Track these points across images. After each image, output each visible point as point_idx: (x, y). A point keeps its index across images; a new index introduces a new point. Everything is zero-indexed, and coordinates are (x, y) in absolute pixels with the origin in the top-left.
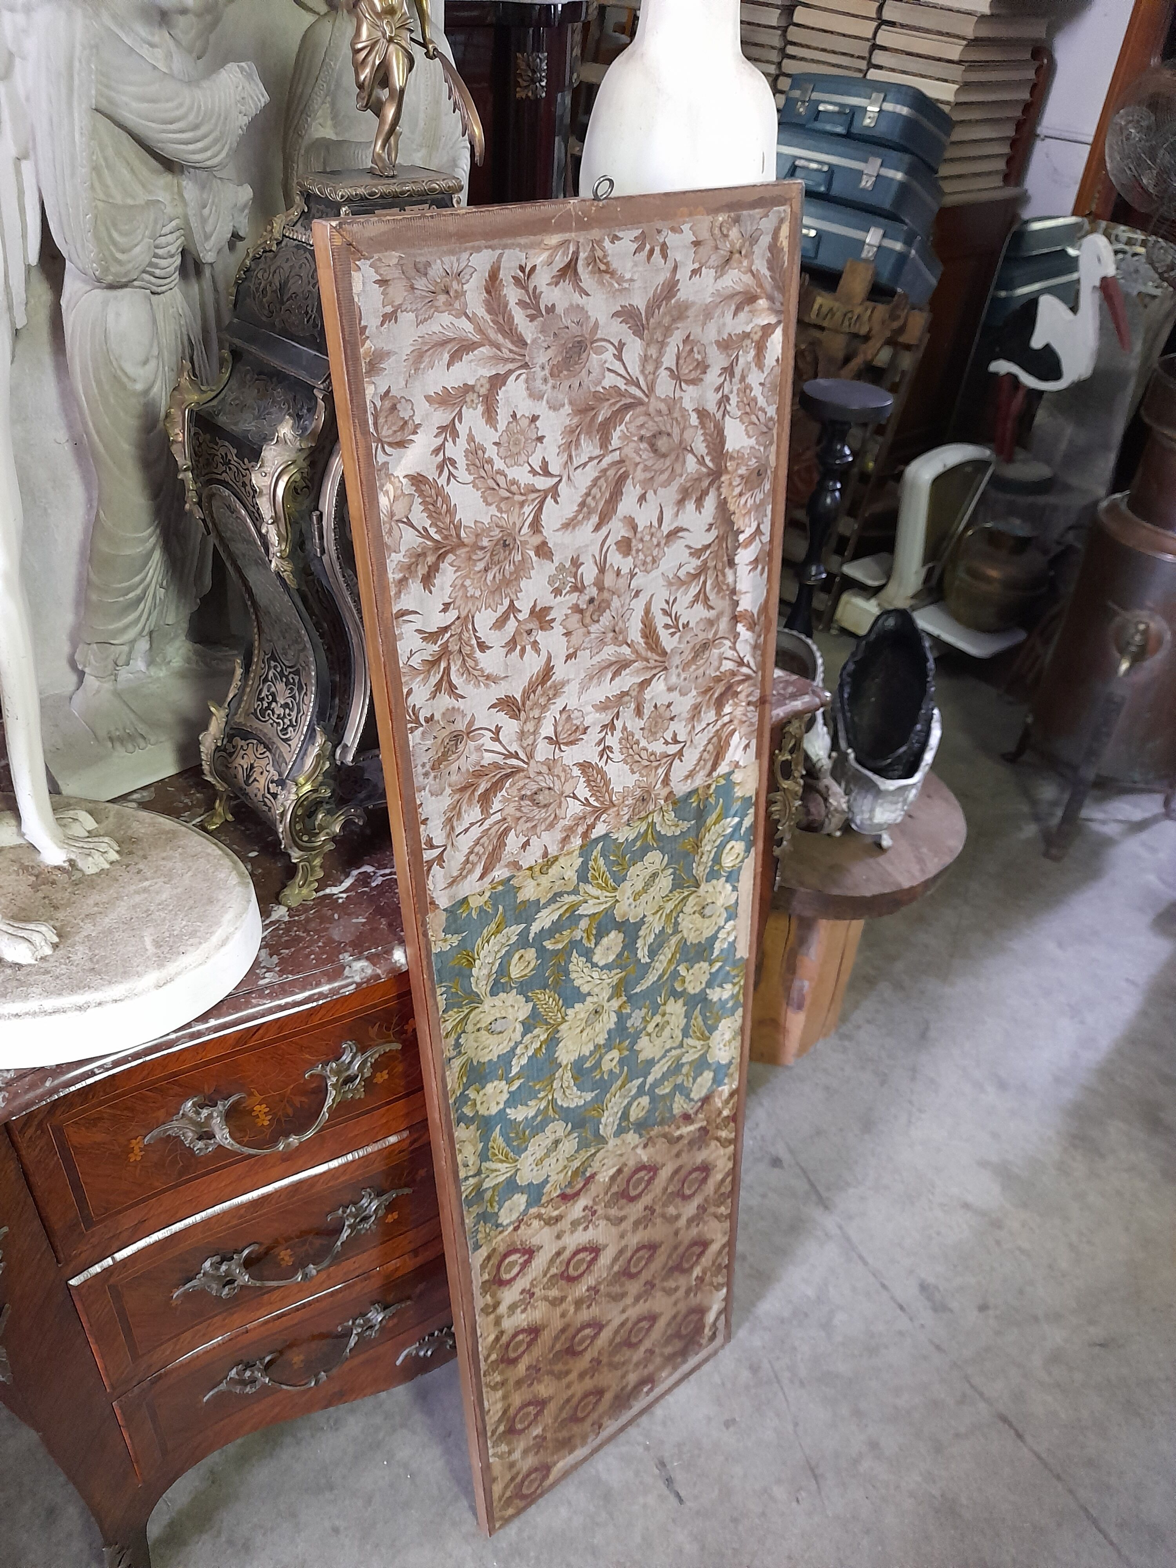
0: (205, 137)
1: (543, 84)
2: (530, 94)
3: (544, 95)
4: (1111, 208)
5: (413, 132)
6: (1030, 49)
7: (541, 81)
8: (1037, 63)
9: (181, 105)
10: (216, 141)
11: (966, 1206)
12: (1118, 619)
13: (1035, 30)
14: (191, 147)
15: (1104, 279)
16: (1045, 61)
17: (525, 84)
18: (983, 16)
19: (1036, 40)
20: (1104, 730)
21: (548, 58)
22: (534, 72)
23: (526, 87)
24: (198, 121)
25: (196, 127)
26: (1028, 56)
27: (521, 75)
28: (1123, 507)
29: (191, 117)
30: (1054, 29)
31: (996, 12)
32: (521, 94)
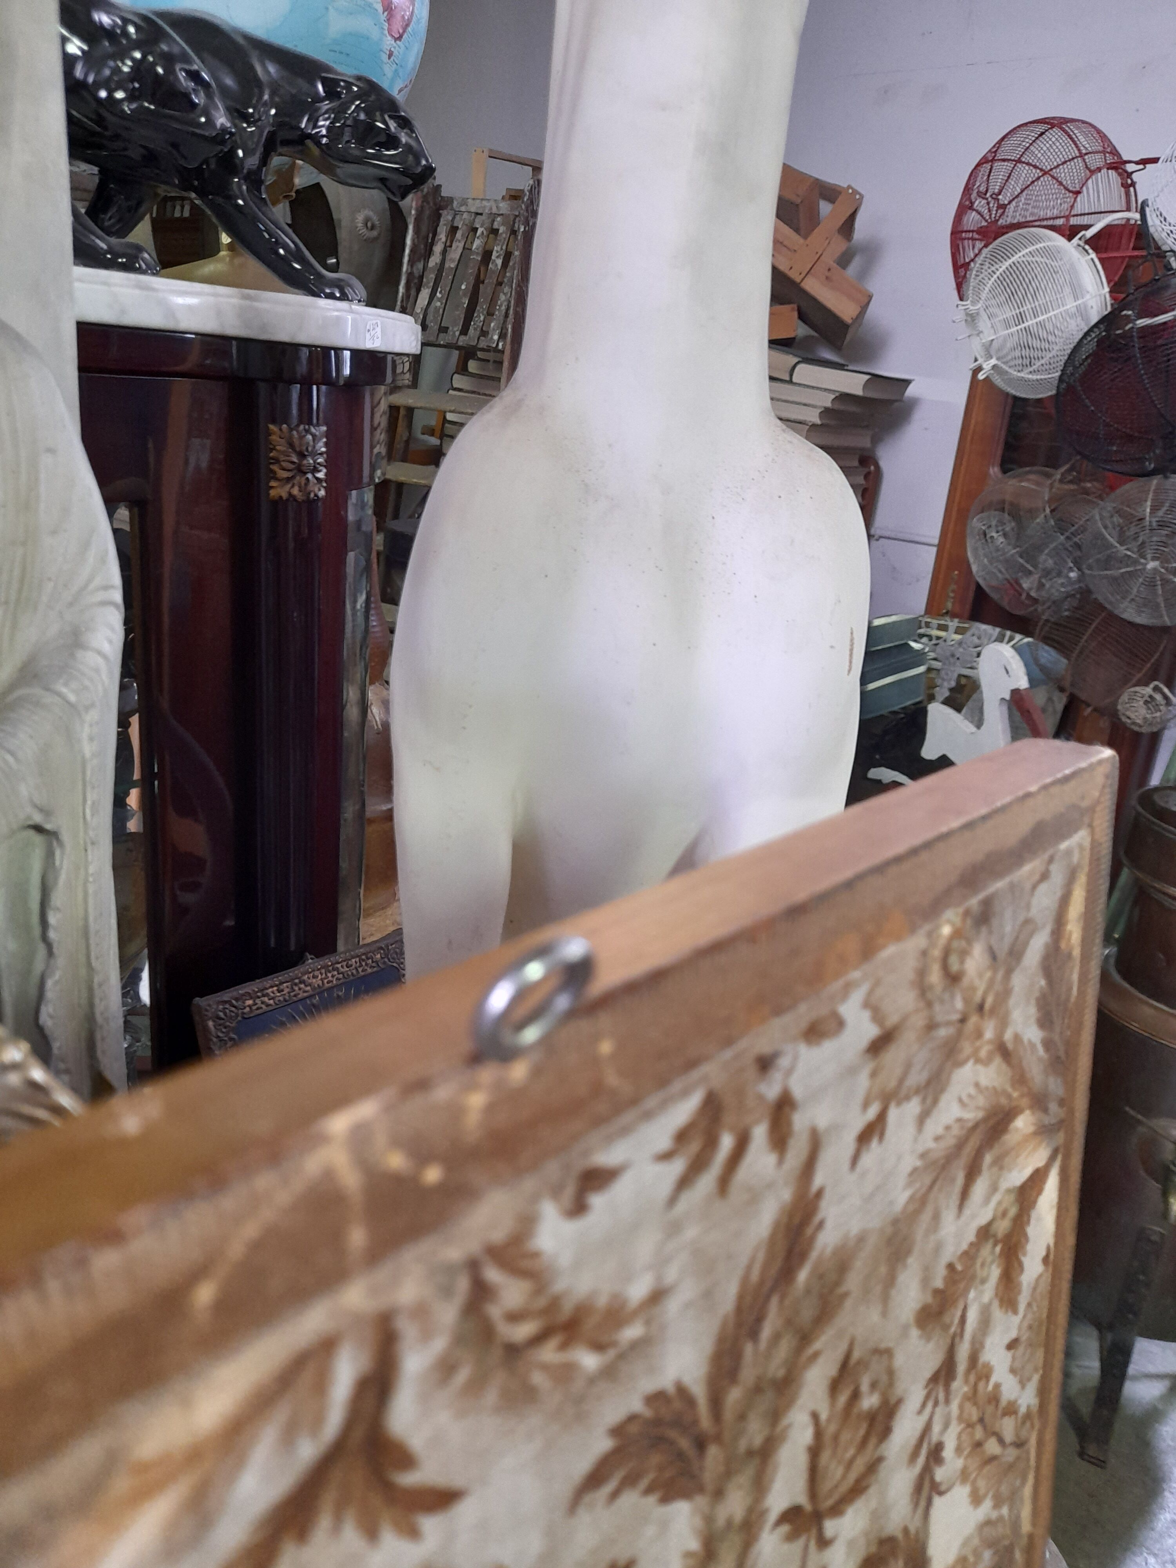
1: (321, 475)
2: (295, 491)
3: (322, 493)
4: (968, 607)
6: (857, 457)
7: (315, 470)
8: (866, 470)
13: (863, 441)
15: (1015, 692)
16: (872, 468)
17: (285, 474)
18: (814, 426)
19: (862, 449)
20: (1140, 1277)
21: (327, 435)
22: (302, 456)
23: (288, 480)
26: (856, 463)
27: (277, 461)
30: (876, 440)
31: (825, 421)
32: (278, 491)
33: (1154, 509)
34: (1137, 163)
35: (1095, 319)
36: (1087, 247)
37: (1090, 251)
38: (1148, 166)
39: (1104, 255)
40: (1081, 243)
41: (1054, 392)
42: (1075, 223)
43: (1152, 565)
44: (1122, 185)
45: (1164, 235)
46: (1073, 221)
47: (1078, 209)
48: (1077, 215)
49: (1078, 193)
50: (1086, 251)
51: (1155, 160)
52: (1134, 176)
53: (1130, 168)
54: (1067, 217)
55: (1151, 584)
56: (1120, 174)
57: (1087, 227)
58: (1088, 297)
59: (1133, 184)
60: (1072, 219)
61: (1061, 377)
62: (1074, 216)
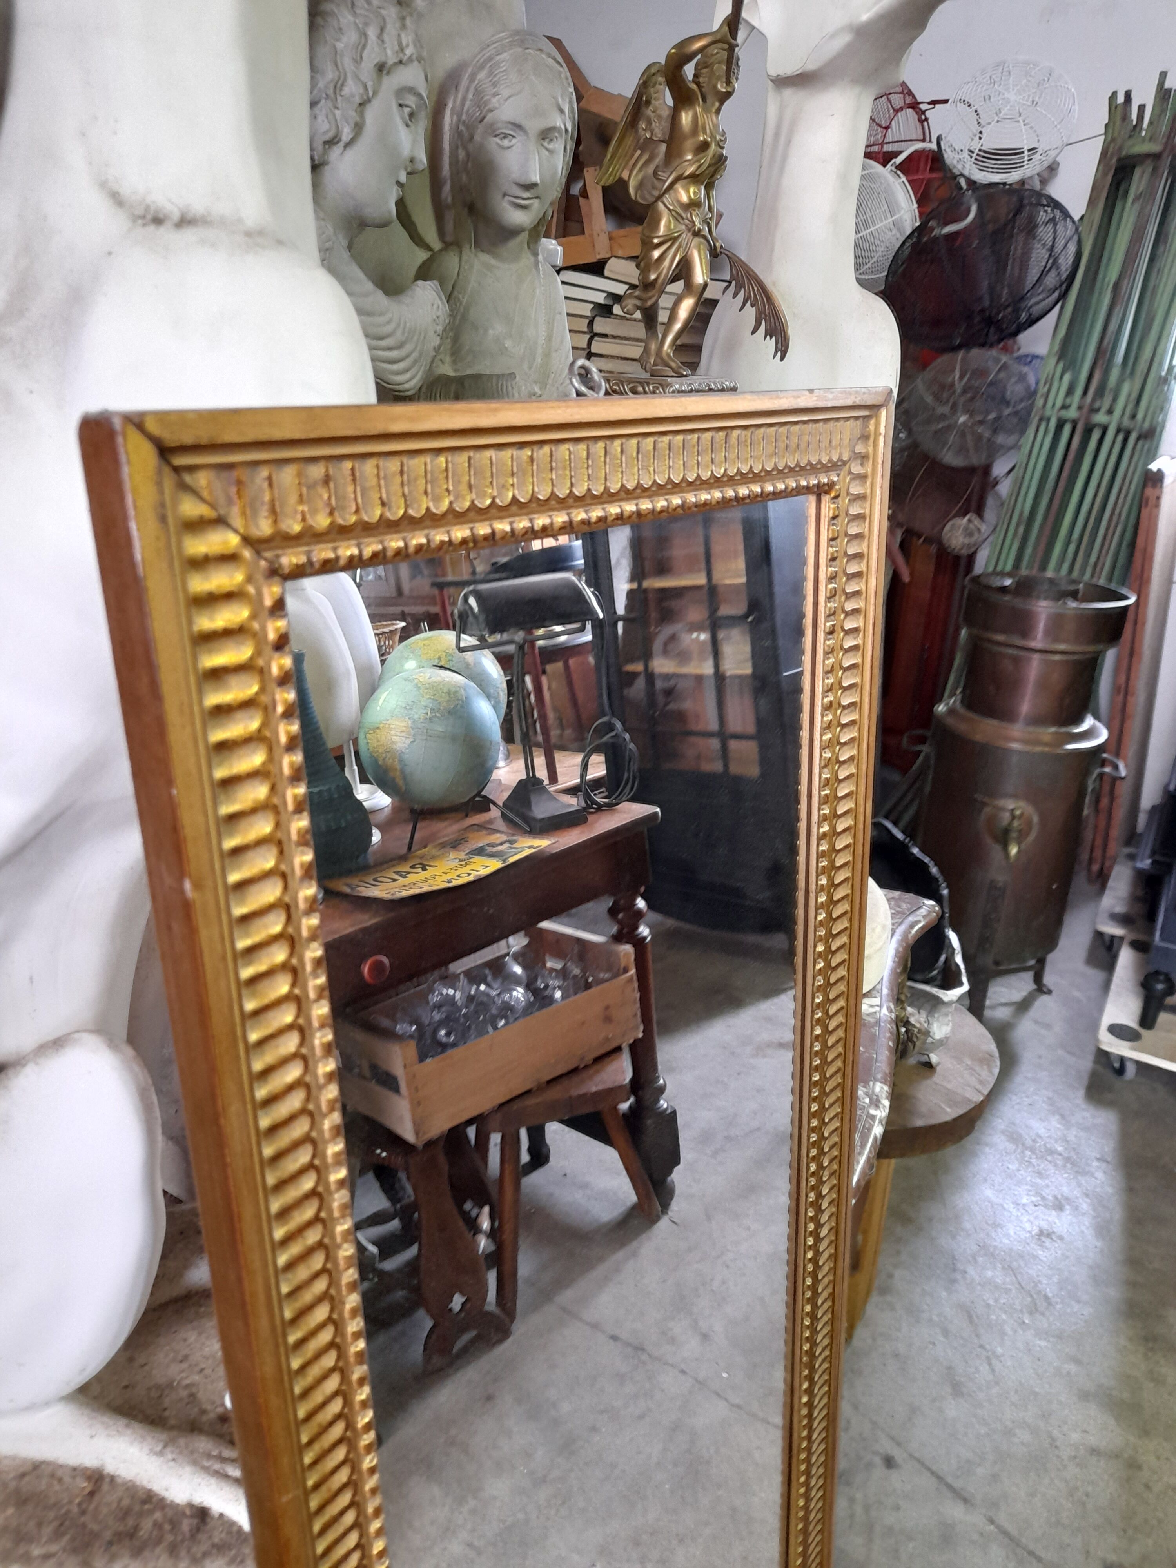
0: (408, 356)
5: (530, 368)
9: (389, 322)
10: (415, 362)
11: (1094, 1451)
12: (987, 810)
14: (395, 367)
20: (993, 916)
24: (404, 339)
25: (400, 346)
28: (962, 710)
29: (399, 333)
33: (962, 377)
34: (929, 103)
35: (908, 232)
36: (899, 172)
37: (901, 175)
38: (937, 106)
39: (910, 178)
40: (894, 169)
41: (883, 287)
42: (890, 150)
43: (962, 419)
44: (919, 120)
45: (955, 162)
46: (887, 148)
47: (889, 138)
48: (889, 143)
49: (887, 128)
50: (898, 176)
51: (946, 101)
52: (927, 113)
53: (923, 107)
54: (882, 144)
55: (963, 434)
56: (917, 113)
57: (897, 154)
58: (902, 212)
59: (926, 119)
60: (885, 146)
61: (887, 276)
62: (887, 143)
